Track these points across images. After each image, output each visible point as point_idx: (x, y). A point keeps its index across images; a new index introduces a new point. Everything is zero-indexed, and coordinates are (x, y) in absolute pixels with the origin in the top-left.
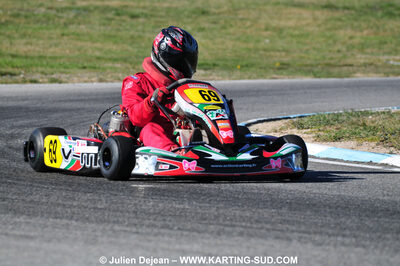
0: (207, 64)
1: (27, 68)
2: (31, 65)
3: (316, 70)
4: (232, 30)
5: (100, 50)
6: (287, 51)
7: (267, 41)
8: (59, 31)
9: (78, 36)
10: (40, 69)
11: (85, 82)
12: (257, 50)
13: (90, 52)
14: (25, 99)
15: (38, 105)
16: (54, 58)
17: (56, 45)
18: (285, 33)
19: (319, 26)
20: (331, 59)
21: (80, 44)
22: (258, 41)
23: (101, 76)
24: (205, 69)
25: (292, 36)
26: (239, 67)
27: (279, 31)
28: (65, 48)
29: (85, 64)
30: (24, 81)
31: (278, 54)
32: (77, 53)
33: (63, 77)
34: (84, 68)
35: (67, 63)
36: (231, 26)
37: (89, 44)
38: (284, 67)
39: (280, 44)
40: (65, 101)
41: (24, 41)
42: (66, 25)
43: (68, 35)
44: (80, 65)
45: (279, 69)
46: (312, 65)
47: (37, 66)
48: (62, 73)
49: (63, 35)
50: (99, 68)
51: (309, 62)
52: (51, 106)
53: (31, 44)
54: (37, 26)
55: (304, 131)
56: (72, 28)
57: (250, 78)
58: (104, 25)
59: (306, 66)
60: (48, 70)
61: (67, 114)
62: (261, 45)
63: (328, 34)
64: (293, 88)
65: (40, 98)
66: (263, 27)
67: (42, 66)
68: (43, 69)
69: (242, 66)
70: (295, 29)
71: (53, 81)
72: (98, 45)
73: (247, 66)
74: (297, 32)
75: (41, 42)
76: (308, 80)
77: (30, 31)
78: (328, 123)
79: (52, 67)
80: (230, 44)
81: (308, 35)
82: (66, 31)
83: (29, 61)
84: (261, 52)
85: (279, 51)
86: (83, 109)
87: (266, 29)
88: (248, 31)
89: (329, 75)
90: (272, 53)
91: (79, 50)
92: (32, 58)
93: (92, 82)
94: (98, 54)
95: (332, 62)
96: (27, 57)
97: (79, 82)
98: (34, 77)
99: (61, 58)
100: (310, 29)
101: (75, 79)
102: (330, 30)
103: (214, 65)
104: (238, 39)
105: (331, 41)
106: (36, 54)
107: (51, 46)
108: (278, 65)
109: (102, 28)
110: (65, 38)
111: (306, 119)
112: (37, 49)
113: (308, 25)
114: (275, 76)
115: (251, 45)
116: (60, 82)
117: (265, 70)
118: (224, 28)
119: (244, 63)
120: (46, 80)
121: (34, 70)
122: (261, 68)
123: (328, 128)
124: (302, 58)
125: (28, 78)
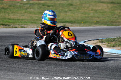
0: (72, 22)
1: (13, 23)
2: (15, 22)
3: (108, 23)
4: (80, 10)
5: (38, 17)
6: (98, 17)
7: (92, 14)
8: (24, 11)
9: (30, 13)
10: (18, 23)
11: (32, 27)
12: (88, 17)
13: (34, 18)
14: (13, 33)
15: (17, 35)
16: (22, 20)
17: (23, 16)
18: (98, 11)
19: (109, 9)
20: (113, 20)
21: (31, 15)
22: (89, 14)
23: (38, 26)
24: (72, 23)
25: (100, 12)
26: (82, 23)
27: (96, 11)
28: (26, 17)
29: (33, 22)
30: (13, 27)
31: (95, 18)
32: (30, 18)
33: (25, 26)
34: (32, 23)
35: (27, 21)
36: (80, 9)
37: (34, 15)
38: (97, 23)
39: (96, 15)
40: (26, 34)
41: (13, 14)
42: (26, 9)
43: (27, 12)
44: (31, 22)
45: (96, 23)
46: (107, 22)
47: (17, 22)
48: (25, 24)
49: (25, 12)
50: (37, 23)
51: (106, 21)
52: (21, 35)
53: (15, 15)
54: (17, 9)
55: (103, 44)
56: (28, 10)
57: (86, 26)
58: (39, 9)
59: (105, 22)
60: (20, 24)
61: (26, 38)
62: (90, 15)
63: (112, 12)
64: (100, 29)
65: (17, 33)
66: (91, 9)
67: (18, 22)
68: (19, 23)
69: (84, 22)
70: (101, 10)
71: (22, 27)
72: (37, 15)
73: (85, 22)
74: (102, 11)
75: (18, 14)
76: (105, 27)
77: (15, 11)
78: (111, 41)
79: (22, 23)
80: (80, 15)
81: (105, 12)
82: (26, 11)
83: (14, 21)
84: (90, 18)
85: (96, 17)
86: (31, 36)
87: (92, 10)
88: (86, 11)
89: (112, 25)
90: (94, 18)
91: (31, 17)
92: (15, 20)
93: (35, 27)
94: (37, 18)
95: (113, 21)
96: (13, 19)
97: (30, 27)
98: (16, 26)
99: (25, 20)
100: (106, 10)
101: (29, 26)
102: (113, 10)
103: (75, 22)
104: (82, 13)
105: (113, 14)
106: (16, 18)
107: (21, 16)
108: (95, 22)
109: (38, 10)
110: (26, 13)
111: (104, 40)
112: (17, 17)
113: (105, 9)
114: (94, 25)
115: (87, 15)
116: (24, 28)
117: (91, 23)
118: (78, 10)
119: (84, 21)
120: (20, 27)
121: (16, 23)
122: (90, 23)
123: (111, 43)
124: (103, 20)
125: (14, 26)
